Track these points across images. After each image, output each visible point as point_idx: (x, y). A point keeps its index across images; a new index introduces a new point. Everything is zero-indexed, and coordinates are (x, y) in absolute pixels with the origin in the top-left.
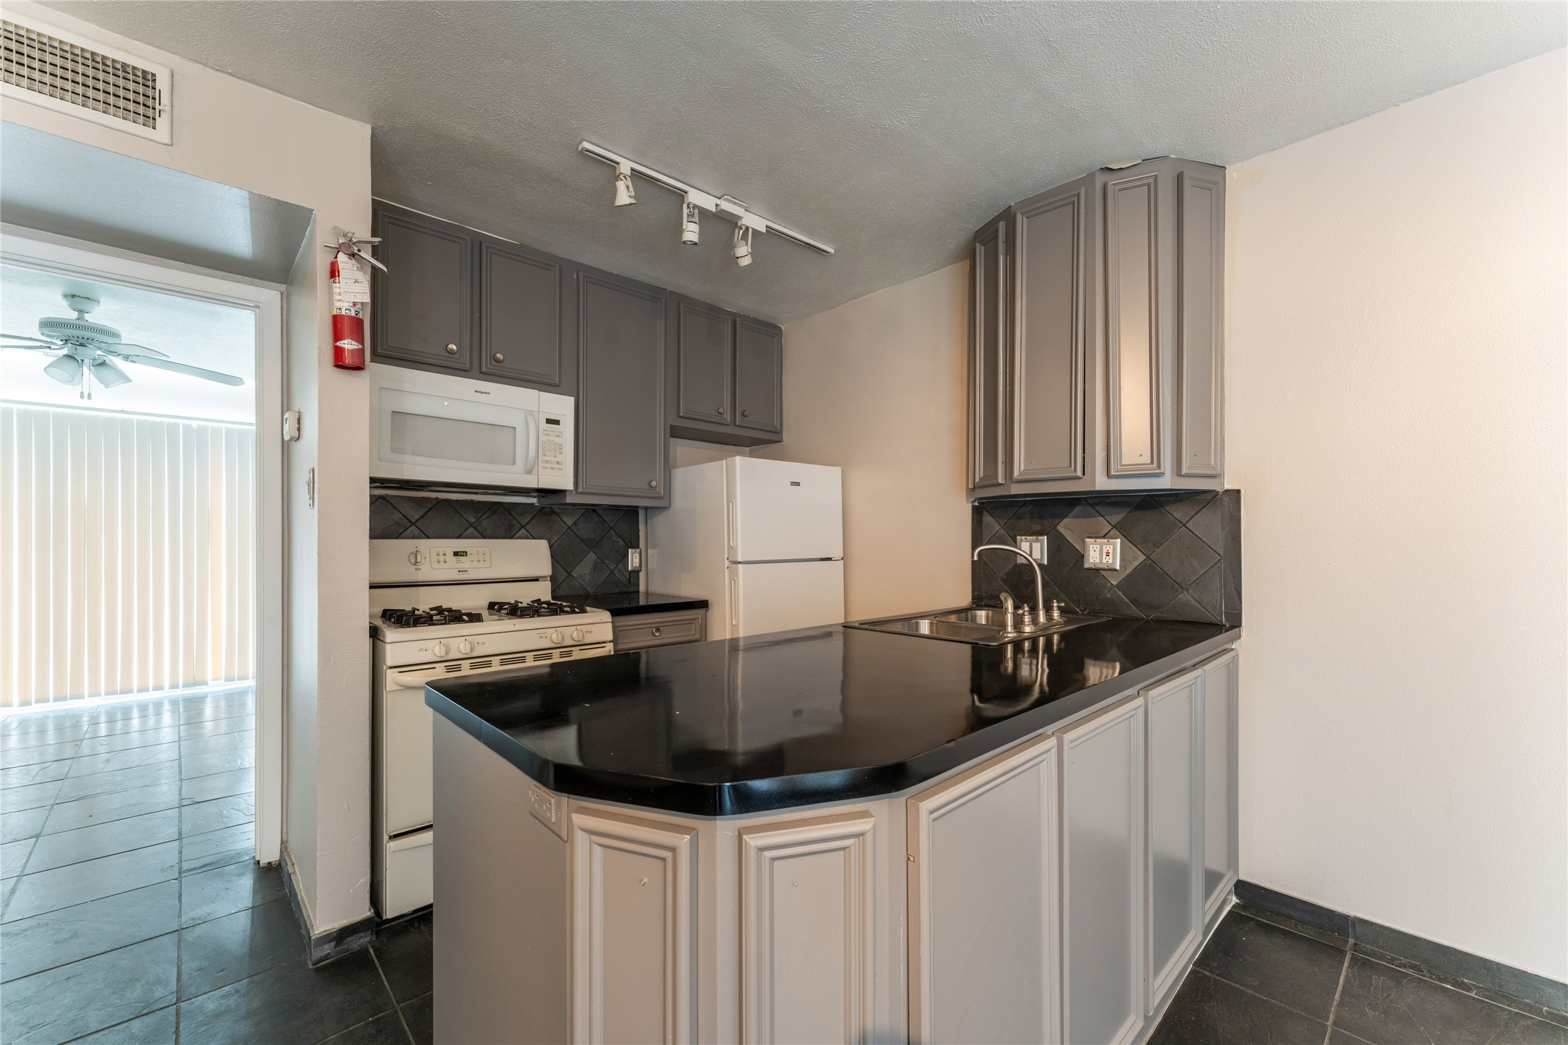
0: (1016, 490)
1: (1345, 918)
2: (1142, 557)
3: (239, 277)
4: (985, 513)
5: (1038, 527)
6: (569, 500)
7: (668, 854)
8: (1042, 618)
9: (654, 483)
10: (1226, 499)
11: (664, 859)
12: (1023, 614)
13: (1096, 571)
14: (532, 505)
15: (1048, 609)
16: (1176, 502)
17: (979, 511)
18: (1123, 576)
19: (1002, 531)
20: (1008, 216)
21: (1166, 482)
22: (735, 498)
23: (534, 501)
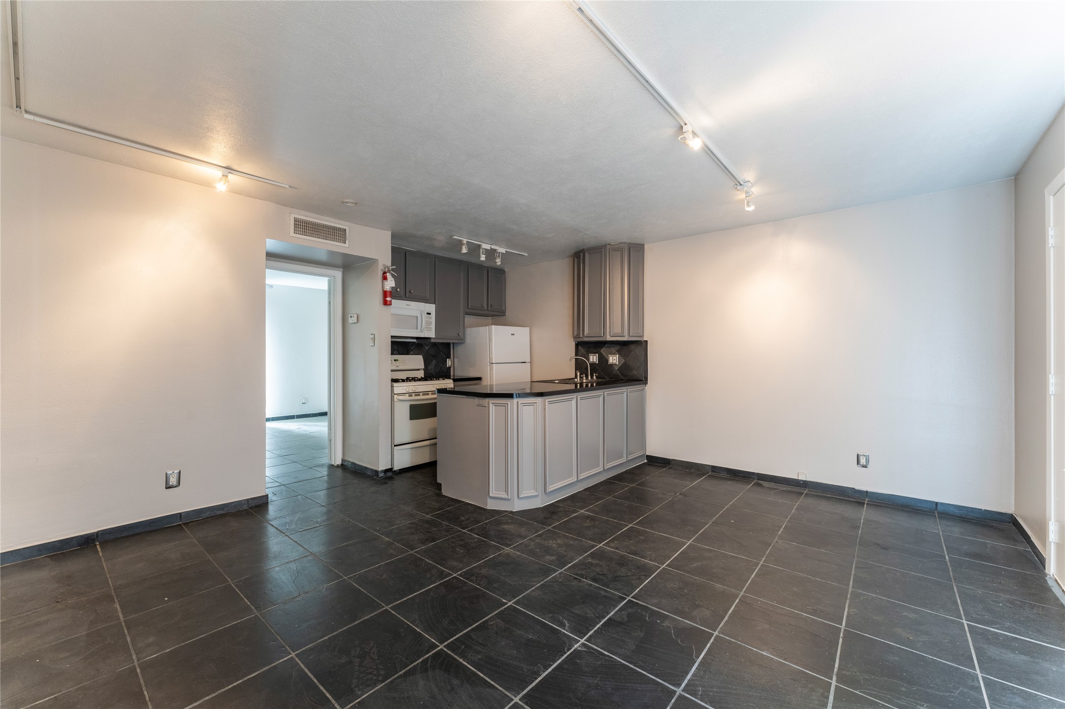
0: (586, 339)
1: (670, 459)
2: (624, 361)
3: (322, 266)
4: (579, 346)
5: (595, 351)
6: (432, 341)
7: (507, 405)
8: (590, 378)
9: (460, 334)
10: (644, 343)
11: (505, 406)
12: (583, 377)
13: (611, 365)
14: (415, 342)
15: (592, 377)
16: (632, 343)
17: (578, 345)
18: (619, 366)
19: (585, 352)
20: (583, 251)
21: (625, 339)
22: (492, 340)
23: (415, 340)
